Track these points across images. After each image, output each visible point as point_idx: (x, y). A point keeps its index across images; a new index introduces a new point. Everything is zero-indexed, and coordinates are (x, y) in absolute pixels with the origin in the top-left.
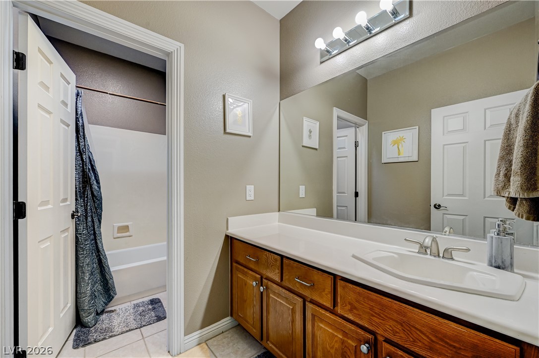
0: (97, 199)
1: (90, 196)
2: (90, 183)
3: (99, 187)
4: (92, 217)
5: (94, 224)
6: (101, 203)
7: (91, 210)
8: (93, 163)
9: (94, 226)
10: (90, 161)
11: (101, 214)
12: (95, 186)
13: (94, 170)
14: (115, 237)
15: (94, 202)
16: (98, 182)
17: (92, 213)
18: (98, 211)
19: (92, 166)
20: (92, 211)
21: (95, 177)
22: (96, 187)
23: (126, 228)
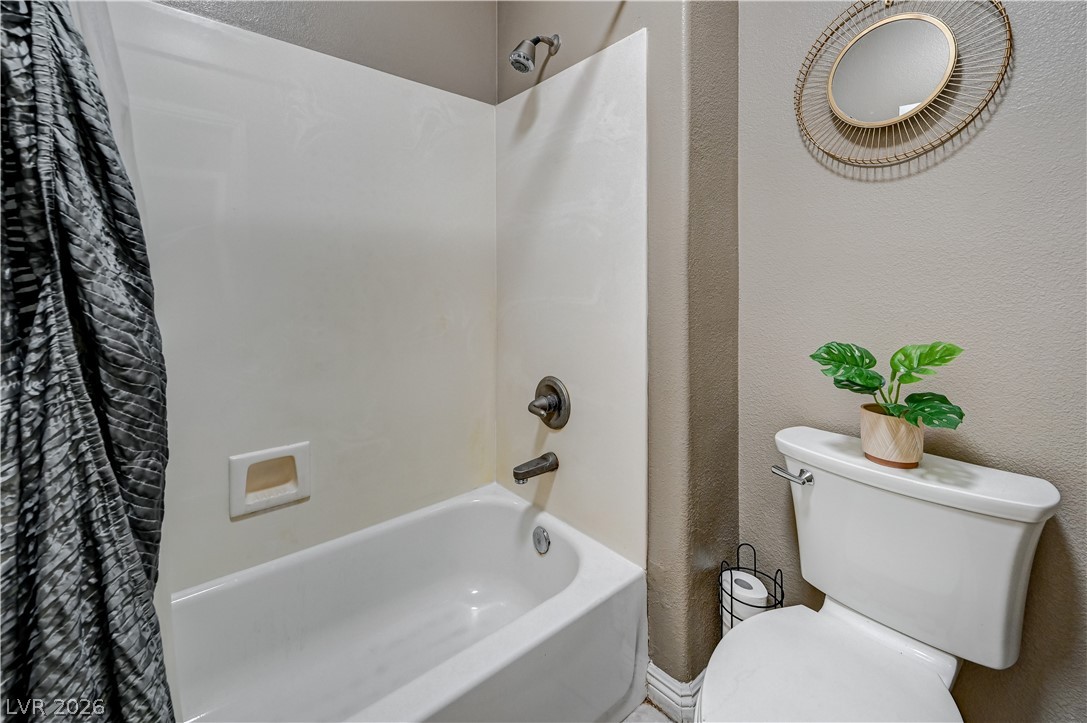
0: (127, 383)
1: (66, 358)
2: (67, 257)
3: (143, 296)
4: (86, 525)
5: (100, 574)
6: (159, 408)
7: (81, 466)
8: (90, 113)
9: (98, 593)
10: (73, 96)
11: (160, 481)
12: (108, 286)
13: (100, 168)
14: (237, 511)
15: (100, 399)
16: (132, 254)
17: (85, 486)
18: (137, 465)
19: (86, 133)
20: (84, 477)
21: (113, 217)
22: (119, 295)
23: (282, 469)
